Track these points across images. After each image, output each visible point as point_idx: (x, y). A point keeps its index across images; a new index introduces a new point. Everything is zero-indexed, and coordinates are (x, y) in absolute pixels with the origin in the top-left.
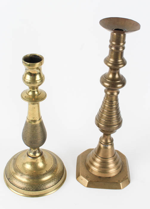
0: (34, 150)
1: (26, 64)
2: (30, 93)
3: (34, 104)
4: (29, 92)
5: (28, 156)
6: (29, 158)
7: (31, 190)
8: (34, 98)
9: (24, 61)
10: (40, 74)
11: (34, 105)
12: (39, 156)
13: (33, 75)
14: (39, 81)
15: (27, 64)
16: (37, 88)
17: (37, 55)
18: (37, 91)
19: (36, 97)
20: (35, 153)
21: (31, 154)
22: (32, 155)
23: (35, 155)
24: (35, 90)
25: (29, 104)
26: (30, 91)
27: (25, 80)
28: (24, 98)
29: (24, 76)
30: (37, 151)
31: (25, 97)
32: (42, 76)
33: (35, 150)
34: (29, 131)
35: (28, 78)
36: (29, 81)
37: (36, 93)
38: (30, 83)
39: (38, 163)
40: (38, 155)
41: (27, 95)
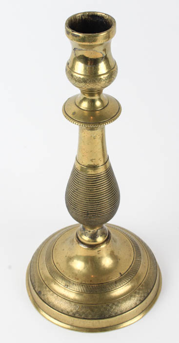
0: (92, 231)
1: (76, 36)
2: (85, 105)
3: (92, 129)
4: (81, 102)
5: (80, 241)
6: (82, 246)
7: (90, 317)
8: (94, 116)
9: (70, 31)
10: (106, 59)
11: (93, 131)
12: (102, 243)
13: (92, 63)
14: (106, 76)
15: (79, 36)
16: (100, 92)
17: (98, 14)
18: (100, 100)
19: (97, 112)
20: (94, 237)
21: (86, 238)
22: (89, 241)
23: (95, 241)
24: (96, 97)
25: (81, 130)
26: (84, 99)
27: (72, 75)
28: (70, 115)
29: (70, 65)
30: (99, 231)
31: (74, 113)
32: (112, 64)
33: (95, 230)
34: (82, 189)
35: (80, 68)
36: (82, 77)
37: (98, 104)
38: (84, 81)
39: (102, 257)
40: (100, 239)
41: (76, 109)
